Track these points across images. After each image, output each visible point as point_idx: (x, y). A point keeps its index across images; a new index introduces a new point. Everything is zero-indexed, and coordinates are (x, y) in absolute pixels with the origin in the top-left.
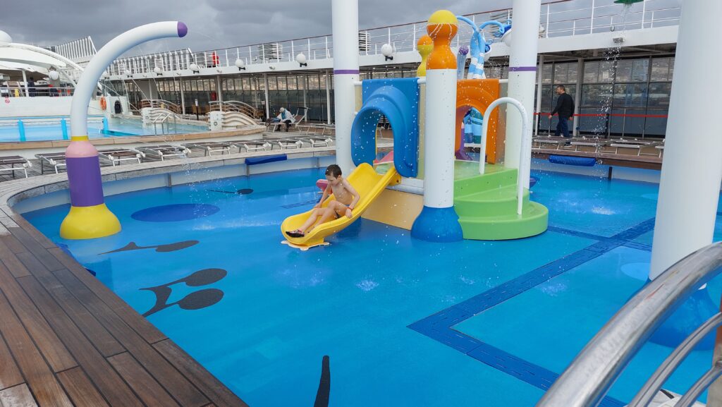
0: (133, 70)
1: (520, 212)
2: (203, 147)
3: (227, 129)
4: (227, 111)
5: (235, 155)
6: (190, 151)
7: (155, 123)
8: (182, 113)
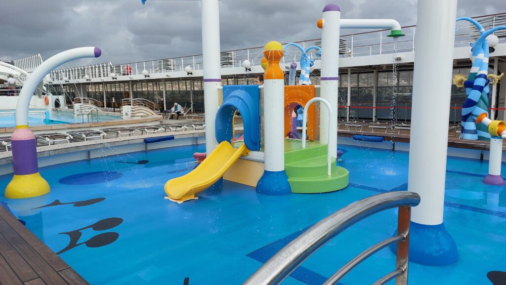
0: (70, 77)
1: (329, 173)
2: (116, 131)
3: (135, 118)
4: (135, 105)
5: (138, 137)
6: (105, 134)
7: (83, 114)
8: (103, 106)
